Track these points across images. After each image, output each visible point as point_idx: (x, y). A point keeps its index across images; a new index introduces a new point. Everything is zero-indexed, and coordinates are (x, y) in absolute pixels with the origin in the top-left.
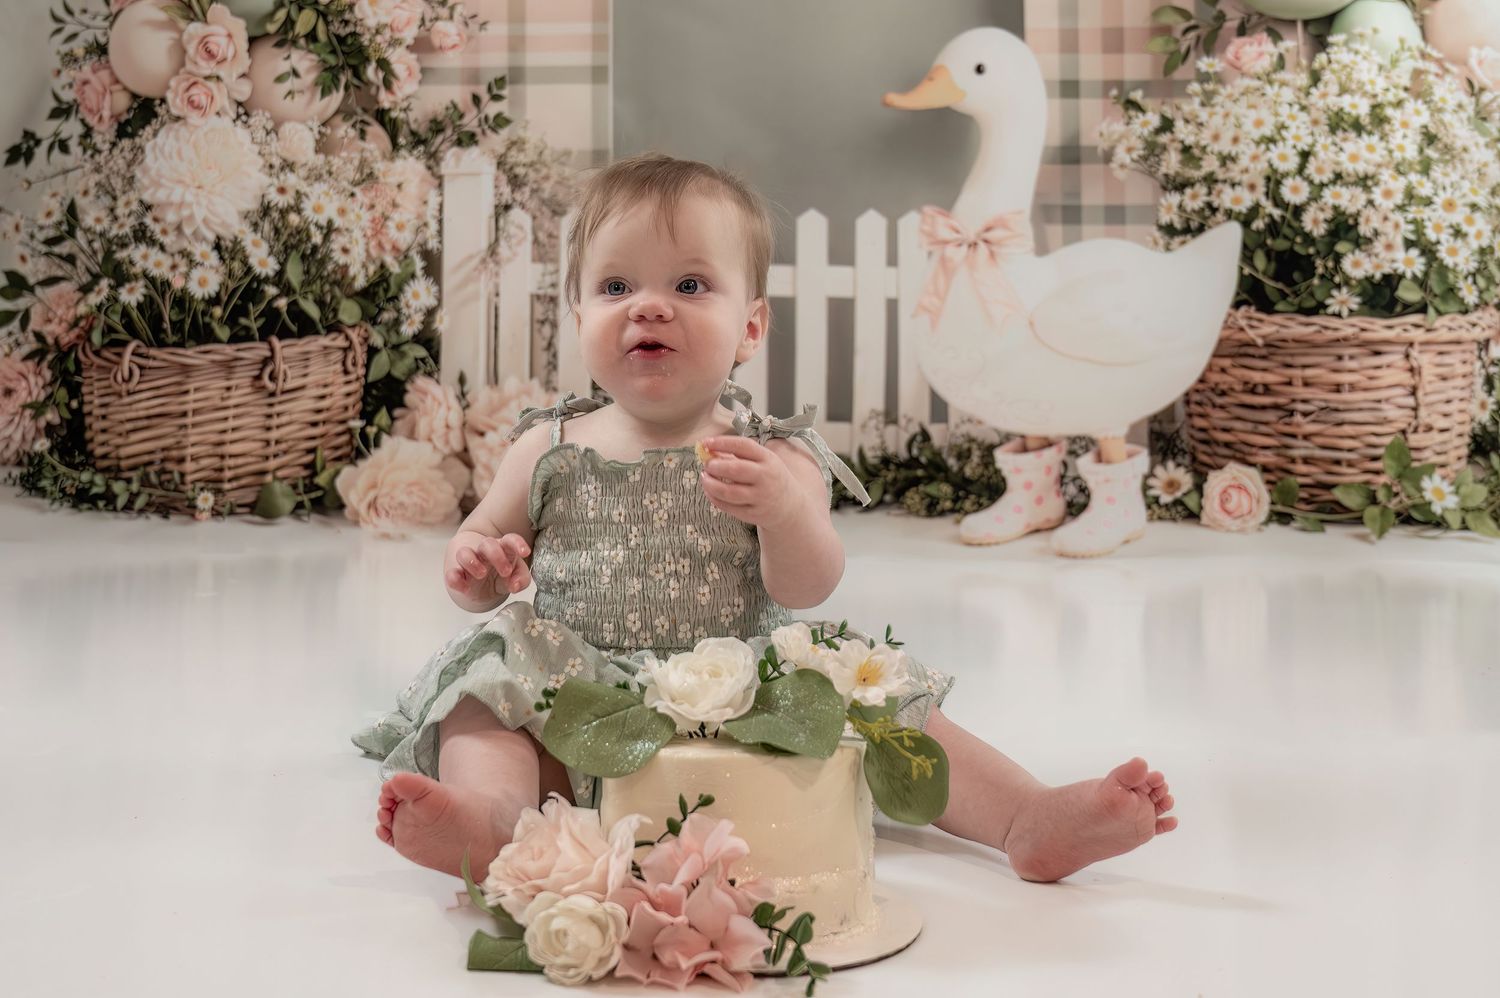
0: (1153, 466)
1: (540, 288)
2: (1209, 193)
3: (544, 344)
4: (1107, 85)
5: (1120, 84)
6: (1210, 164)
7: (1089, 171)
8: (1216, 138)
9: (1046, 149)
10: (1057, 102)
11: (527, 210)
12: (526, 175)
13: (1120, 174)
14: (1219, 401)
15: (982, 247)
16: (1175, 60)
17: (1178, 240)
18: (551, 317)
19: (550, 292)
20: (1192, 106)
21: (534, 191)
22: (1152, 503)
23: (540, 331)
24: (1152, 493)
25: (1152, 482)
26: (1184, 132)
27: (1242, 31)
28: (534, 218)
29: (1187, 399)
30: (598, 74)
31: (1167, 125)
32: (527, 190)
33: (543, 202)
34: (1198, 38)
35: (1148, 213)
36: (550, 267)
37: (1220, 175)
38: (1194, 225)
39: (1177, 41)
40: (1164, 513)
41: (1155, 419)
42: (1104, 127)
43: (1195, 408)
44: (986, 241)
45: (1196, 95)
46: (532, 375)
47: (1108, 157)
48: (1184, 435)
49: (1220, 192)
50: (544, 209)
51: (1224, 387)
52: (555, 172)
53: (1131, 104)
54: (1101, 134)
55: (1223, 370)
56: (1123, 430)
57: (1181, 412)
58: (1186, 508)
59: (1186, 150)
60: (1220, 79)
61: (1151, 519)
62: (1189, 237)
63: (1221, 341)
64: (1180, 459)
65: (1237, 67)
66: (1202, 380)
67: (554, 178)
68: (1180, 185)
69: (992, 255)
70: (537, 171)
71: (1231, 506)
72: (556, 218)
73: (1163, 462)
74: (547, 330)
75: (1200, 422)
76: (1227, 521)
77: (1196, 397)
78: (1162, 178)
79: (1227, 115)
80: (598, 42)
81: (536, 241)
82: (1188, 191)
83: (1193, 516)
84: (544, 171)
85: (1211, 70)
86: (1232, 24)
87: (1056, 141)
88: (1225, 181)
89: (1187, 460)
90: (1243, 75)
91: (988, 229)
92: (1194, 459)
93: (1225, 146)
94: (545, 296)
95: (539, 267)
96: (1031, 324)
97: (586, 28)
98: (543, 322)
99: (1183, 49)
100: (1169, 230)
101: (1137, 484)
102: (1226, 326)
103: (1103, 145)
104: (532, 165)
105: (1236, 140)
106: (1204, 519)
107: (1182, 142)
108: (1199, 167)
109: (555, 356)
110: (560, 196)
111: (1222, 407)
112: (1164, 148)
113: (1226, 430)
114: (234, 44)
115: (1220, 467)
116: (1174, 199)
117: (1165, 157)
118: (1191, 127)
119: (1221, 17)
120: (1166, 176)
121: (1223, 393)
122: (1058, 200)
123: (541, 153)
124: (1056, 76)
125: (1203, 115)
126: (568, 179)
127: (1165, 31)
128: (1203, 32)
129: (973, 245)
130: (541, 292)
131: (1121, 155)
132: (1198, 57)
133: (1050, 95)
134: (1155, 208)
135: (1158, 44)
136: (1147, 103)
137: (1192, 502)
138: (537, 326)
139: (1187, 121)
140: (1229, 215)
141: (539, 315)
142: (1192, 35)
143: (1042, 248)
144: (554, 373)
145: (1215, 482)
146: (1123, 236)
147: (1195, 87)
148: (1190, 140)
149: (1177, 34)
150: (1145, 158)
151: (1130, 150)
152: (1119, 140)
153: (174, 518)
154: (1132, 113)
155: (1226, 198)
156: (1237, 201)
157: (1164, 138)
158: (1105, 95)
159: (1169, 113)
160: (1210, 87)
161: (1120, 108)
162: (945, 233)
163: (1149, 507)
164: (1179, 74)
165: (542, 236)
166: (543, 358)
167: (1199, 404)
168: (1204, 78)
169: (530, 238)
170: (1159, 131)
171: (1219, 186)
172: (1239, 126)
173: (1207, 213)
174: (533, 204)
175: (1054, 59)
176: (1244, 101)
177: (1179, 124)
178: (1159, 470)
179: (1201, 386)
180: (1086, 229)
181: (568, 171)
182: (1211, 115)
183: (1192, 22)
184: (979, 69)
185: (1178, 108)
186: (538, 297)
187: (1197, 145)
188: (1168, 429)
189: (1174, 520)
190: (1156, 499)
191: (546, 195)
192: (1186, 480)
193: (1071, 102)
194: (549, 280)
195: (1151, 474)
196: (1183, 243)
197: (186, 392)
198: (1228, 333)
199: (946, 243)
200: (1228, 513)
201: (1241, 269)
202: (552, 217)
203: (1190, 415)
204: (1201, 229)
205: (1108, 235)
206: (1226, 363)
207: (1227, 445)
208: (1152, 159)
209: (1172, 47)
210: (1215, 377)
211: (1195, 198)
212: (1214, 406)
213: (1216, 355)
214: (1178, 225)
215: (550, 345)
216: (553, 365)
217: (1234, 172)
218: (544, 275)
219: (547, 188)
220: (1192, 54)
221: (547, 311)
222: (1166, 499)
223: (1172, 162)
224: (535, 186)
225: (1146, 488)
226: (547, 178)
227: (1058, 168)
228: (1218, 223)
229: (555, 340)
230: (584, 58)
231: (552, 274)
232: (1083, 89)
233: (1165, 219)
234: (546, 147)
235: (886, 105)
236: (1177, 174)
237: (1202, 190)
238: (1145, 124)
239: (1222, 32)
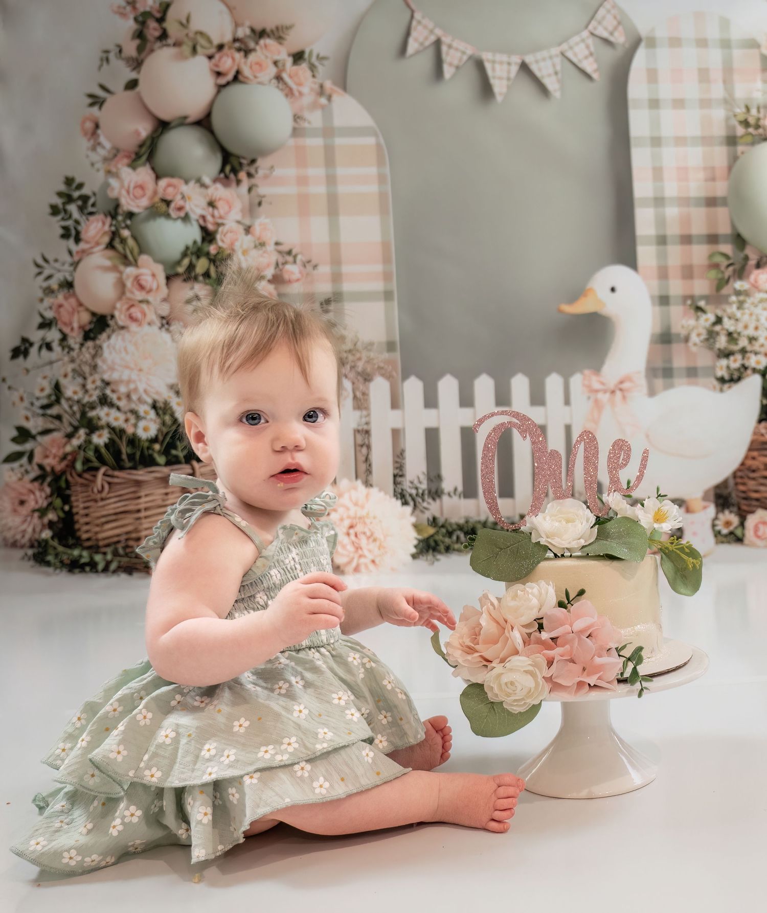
0: (717, 513)
1: (359, 425)
2: (743, 358)
3: (363, 458)
4: (685, 298)
5: (692, 297)
6: (743, 342)
7: (676, 348)
8: (746, 327)
9: (653, 335)
10: (657, 309)
11: (349, 379)
12: (346, 358)
13: (694, 349)
14: (752, 475)
15: (618, 394)
16: (722, 283)
17: (726, 386)
18: (367, 442)
19: (365, 427)
20: (733, 309)
21: (352, 367)
22: (717, 534)
23: (360, 451)
24: (718, 528)
25: (717, 522)
26: (728, 324)
27: (758, 266)
28: (353, 383)
29: (735, 475)
30: (388, 296)
31: (719, 320)
32: (348, 367)
33: (358, 374)
34: (734, 271)
35: (711, 370)
36: (365, 413)
37: (749, 348)
38: (735, 377)
39: (723, 272)
40: (724, 539)
41: (717, 487)
42: (684, 322)
43: (739, 480)
44: (621, 390)
45: (734, 303)
46: (357, 477)
47: (687, 339)
48: (734, 495)
49: (749, 358)
50: (359, 378)
51: (754, 467)
52: (364, 355)
53: (699, 309)
54: (683, 327)
55: (754, 458)
56: (699, 494)
57: (731, 483)
58: (735, 536)
59: (730, 334)
60: (747, 293)
61: (717, 542)
62: (732, 384)
63: (753, 442)
64: (732, 509)
65: (756, 287)
66: (743, 464)
67: (364, 359)
68: (727, 354)
69: (624, 398)
70: (353, 355)
71: (760, 533)
72: (367, 383)
73: (723, 511)
74: (364, 450)
75: (742, 488)
76: (759, 542)
77: (739, 474)
78: (718, 352)
79: (751, 315)
80: (387, 277)
81: (355, 397)
82: (732, 358)
83: (739, 540)
84: (358, 355)
85: (742, 289)
86: (752, 262)
87: (658, 330)
88: (751, 352)
89: (735, 509)
90: (760, 291)
91: (621, 382)
92: (739, 509)
93: (751, 332)
94: (362, 430)
95: (358, 413)
96: (647, 436)
97: (379, 268)
98: (362, 446)
99: (726, 276)
100: (722, 380)
101: (708, 524)
102: (755, 433)
103: (683, 333)
104: (350, 351)
105: (756, 328)
106: (746, 541)
107: (727, 330)
108: (737, 344)
109: (370, 465)
110: (369, 370)
111: (754, 479)
112: (718, 334)
113: (756, 491)
114: (157, 280)
115: (752, 512)
116: (724, 362)
117: (718, 338)
118: (732, 322)
119: (746, 258)
120: (719, 349)
121: (754, 471)
122: (659, 364)
123: (355, 345)
124: (656, 293)
125: (738, 314)
126: (373, 359)
127: (716, 266)
128: (737, 267)
129: (613, 392)
130: (360, 428)
131: (694, 338)
132: (735, 281)
133: (653, 304)
134: (713, 368)
135: (713, 274)
136: (708, 308)
137: (739, 532)
138: (358, 448)
139: (730, 318)
140: (754, 370)
141: (359, 441)
142: (731, 269)
143: (652, 393)
144: (370, 476)
145: (751, 521)
146: (696, 384)
147: (733, 298)
148: (732, 329)
149: (723, 268)
150: (707, 340)
151: (699, 335)
152: (693, 329)
153: (136, 575)
154: (699, 313)
155: (753, 361)
156: (758, 362)
157: (717, 328)
158: (684, 303)
159: (720, 313)
160: (742, 298)
161: (692, 311)
162: (596, 386)
163: (716, 536)
164: (725, 291)
165: (359, 394)
166: (363, 467)
167: (741, 477)
168: (738, 293)
169: (351, 395)
170: (715, 324)
171: (748, 355)
172: (758, 320)
173: (742, 370)
174: (352, 375)
175: (655, 283)
176: (760, 306)
177: (726, 320)
178: (721, 516)
179: (743, 468)
180: (676, 381)
181: (372, 355)
182: (743, 314)
183: (731, 262)
184: (613, 290)
185: (724, 311)
186: (359, 431)
187: (736, 331)
188: (725, 492)
189: (729, 542)
190: (719, 532)
191: (360, 369)
192: (735, 520)
193: (664, 308)
194: (364, 420)
195: (716, 518)
196: (730, 387)
197: (139, 498)
198: (756, 437)
199: (597, 391)
200: (758, 537)
201: (762, 402)
202: (365, 383)
203: (736, 484)
204: (739, 379)
205: (689, 384)
206: (755, 454)
207: (757, 500)
208: (712, 340)
209: (720, 276)
210: (750, 462)
211: (735, 362)
212: (749, 478)
213: (751, 449)
214: (727, 377)
215: (367, 459)
216: (369, 471)
217: (756, 346)
218: (361, 417)
219: (360, 365)
220: (731, 280)
221: (364, 439)
222: (725, 531)
223: (722, 342)
224: (353, 364)
225: (714, 526)
226: (360, 359)
227: (659, 346)
228: (748, 376)
229: (370, 456)
230: (378, 286)
231: (366, 417)
232: (672, 301)
233: (719, 373)
234: (358, 340)
235: (560, 311)
236: (725, 348)
237: (739, 357)
238: (707, 320)
239: (748, 267)
